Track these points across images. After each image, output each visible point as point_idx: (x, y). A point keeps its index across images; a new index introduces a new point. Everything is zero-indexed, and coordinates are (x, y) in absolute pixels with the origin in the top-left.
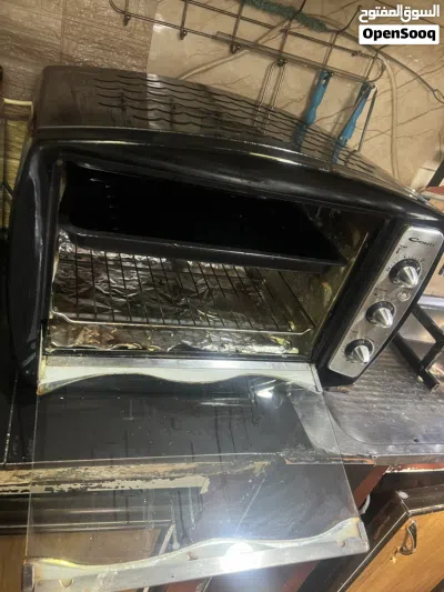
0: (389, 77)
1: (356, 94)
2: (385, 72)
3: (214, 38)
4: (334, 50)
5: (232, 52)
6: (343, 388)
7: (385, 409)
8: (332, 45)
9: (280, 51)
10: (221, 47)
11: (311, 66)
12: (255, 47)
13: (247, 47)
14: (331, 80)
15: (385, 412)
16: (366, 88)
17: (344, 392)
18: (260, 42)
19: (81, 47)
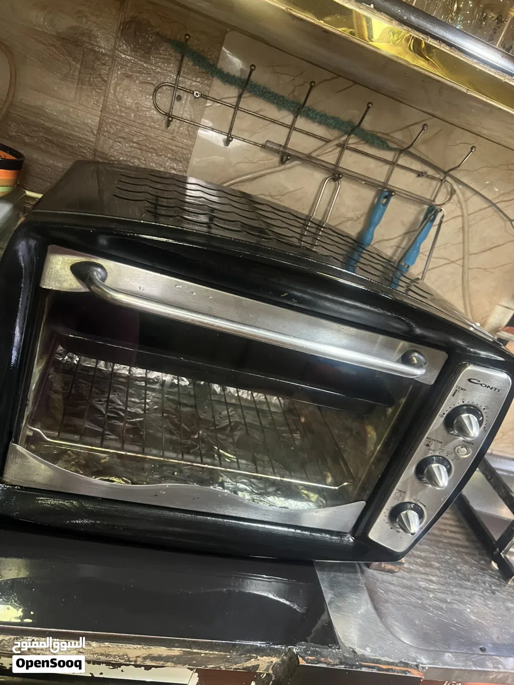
0: (459, 202)
1: (422, 218)
2: (454, 197)
3: (264, 147)
4: (396, 169)
5: (282, 162)
6: (389, 566)
7: (445, 601)
8: (393, 164)
9: (337, 165)
10: (270, 157)
11: (369, 183)
12: (309, 160)
13: (298, 158)
14: (392, 200)
15: (444, 606)
16: (432, 212)
17: (391, 572)
18: (314, 155)
19: (117, 146)
